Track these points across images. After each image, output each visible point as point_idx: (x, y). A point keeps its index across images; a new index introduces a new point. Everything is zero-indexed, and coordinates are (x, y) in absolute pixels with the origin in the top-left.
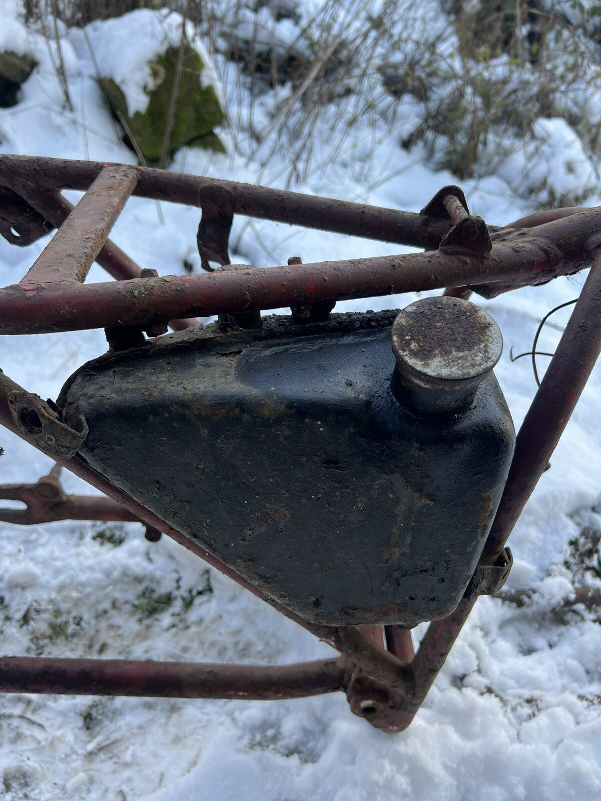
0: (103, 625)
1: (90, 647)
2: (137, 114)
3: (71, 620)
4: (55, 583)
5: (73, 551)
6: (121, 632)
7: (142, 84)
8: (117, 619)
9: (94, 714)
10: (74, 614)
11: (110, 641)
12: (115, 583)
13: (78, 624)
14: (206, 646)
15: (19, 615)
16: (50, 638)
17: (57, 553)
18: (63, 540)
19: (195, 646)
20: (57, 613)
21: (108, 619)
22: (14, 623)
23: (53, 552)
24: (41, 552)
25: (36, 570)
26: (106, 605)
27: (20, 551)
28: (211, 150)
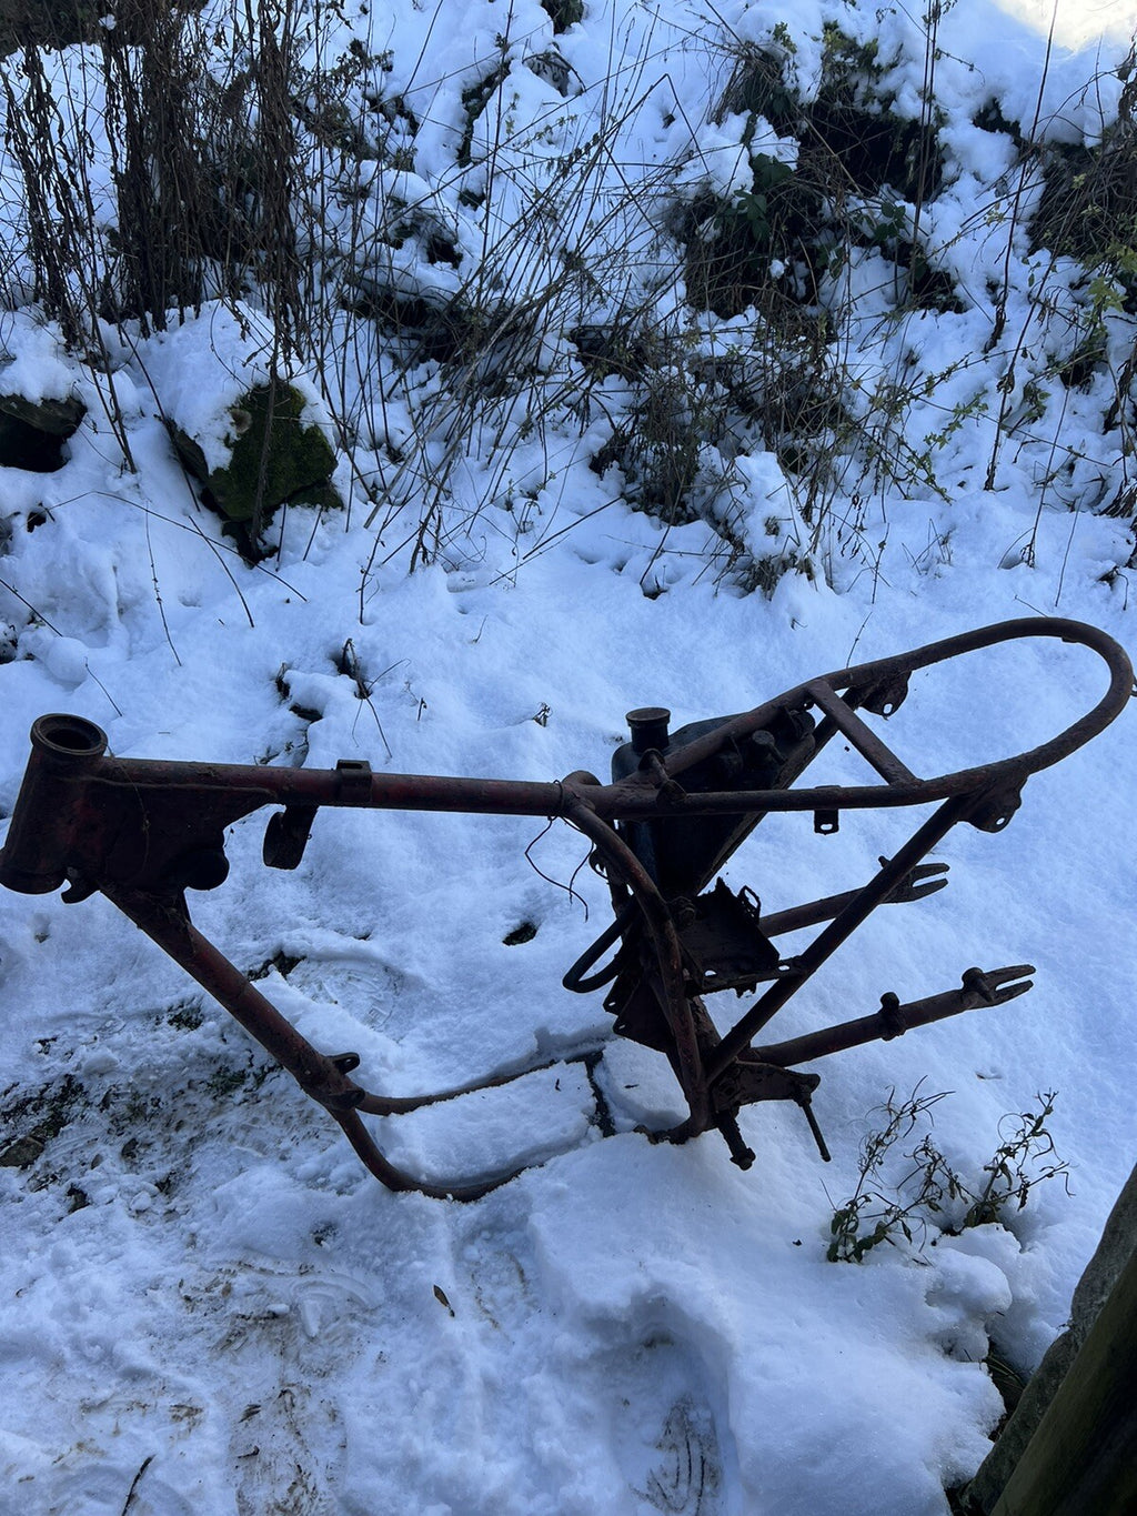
0: (180, 1104)
1: (168, 1125)
2: (218, 471)
3: (149, 1103)
4: (133, 1068)
5: (151, 1035)
6: (197, 1109)
7: (223, 436)
8: (193, 1097)
9: (171, 1179)
10: (151, 1096)
11: (186, 1119)
12: (190, 1064)
13: (157, 1105)
14: (274, 1116)
15: (98, 1100)
16: (130, 1119)
17: (133, 1040)
18: (139, 1026)
19: (263, 1117)
20: (136, 1096)
21: (185, 1098)
22: (94, 1107)
23: (129, 1038)
24: (117, 1038)
25: (114, 1056)
26: (183, 1085)
27: (96, 1038)
28: (319, 507)
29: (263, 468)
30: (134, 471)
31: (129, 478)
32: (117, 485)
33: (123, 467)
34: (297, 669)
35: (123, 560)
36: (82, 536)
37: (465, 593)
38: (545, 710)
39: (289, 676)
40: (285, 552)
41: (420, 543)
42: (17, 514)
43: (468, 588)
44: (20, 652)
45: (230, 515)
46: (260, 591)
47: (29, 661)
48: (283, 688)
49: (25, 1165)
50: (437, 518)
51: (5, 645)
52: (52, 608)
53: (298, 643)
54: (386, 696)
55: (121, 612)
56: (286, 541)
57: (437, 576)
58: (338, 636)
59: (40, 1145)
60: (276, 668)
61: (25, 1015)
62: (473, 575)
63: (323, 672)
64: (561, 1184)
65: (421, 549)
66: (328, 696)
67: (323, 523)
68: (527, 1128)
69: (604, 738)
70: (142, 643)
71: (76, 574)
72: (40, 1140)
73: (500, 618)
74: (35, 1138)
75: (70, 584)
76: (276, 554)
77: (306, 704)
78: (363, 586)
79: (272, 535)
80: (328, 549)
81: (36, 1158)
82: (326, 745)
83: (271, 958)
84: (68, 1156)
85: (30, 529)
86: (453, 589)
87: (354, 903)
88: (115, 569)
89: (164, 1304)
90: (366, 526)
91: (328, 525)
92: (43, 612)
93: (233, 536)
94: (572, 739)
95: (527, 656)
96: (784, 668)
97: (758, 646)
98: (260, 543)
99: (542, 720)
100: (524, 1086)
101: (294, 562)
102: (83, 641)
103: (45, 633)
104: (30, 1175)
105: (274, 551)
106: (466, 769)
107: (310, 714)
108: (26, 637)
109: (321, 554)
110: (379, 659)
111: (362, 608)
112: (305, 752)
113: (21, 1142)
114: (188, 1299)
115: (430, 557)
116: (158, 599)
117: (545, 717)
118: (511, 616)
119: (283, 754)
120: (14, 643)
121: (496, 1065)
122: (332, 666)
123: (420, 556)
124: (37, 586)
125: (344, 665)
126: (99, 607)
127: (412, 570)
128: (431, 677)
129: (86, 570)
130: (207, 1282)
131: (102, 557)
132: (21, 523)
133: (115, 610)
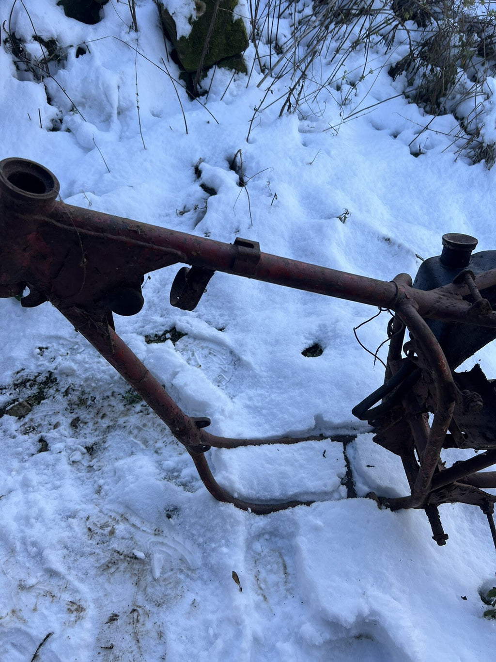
0: (106, 403)
1: (97, 414)
2: (183, 38)
3: (90, 398)
4: (84, 376)
5: (96, 360)
6: (114, 409)
7: (189, 16)
8: (113, 402)
10: (91, 395)
11: (108, 413)
12: (115, 382)
13: (93, 401)
14: (155, 425)
15: (63, 390)
16: (78, 405)
17: (87, 360)
18: (91, 352)
19: (150, 424)
20: (83, 393)
21: (109, 401)
22: (60, 393)
23: (85, 359)
24: (79, 357)
25: (75, 367)
26: (109, 393)
27: (68, 354)
28: (234, 70)
29: (208, 40)
30: (136, 30)
31: (133, 34)
32: (126, 38)
33: (131, 27)
34: (208, 163)
35: (124, 83)
36: (104, 65)
37: (308, 135)
38: (346, 213)
39: (204, 166)
40: (211, 95)
41: (288, 100)
42: (71, 46)
43: (309, 132)
44: (63, 127)
45: (185, 66)
46: (194, 114)
47: (67, 133)
48: (198, 172)
49: (21, 417)
50: (301, 85)
51: (56, 121)
52: (83, 105)
53: (210, 148)
54: (254, 188)
55: (119, 113)
56: (213, 88)
57: (294, 121)
58: (233, 147)
59: (30, 408)
60: (196, 160)
61: (34, 331)
62: (314, 124)
63: (221, 167)
64: (319, 522)
65: (288, 104)
66: (222, 182)
67: (235, 81)
68: (303, 478)
69: (378, 237)
70: (127, 133)
71: (97, 86)
72: (30, 404)
73: (326, 152)
74: (28, 403)
75: (93, 92)
76: (206, 95)
77: (209, 184)
78: (253, 119)
79: (205, 83)
80: (235, 96)
81: (27, 414)
82: (217, 210)
83: (168, 329)
84: (43, 418)
85: (77, 56)
86: (301, 131)
87: (220, 308)
88: (119, 87)
89: (76, 529)
90: (258, 86)
91: (237, 82)
92: (78, 106)
93: (185, 80)
94: (359, 234)
95: (338, 178)
96: (490, 213)
97: (476, 196)
98: (198, 87)
99: (343, 219)
100: (303, 448)
101: (215, 101)
102: (97, 126)
103: (77, 118)
104: (22, 423)
105: (206, 93)
106: (293, 241)
107: (211, 191)
108: (67, 118)
109: (231, 98)
110: (253, 165)
111: (249, 133)
112: (204, 212)
113: (20, 404)
114: (90, 529)
115: (292, 109)
116: (138, 107)
117: (345, 218)
118: (333, 153)
119: (192, 211)
120: (61, 121)
121: (288, 430)
122: (226, 164)
123: (287, 107)
124: (76, 90)
125: (233, 165)
126: (108, 109)
127: (281, 115)
128: (282, 181)
129: (103, 84)
130: (102, 522)
131: (112, 79)
132: (73, 52)
133: (115, 112)
